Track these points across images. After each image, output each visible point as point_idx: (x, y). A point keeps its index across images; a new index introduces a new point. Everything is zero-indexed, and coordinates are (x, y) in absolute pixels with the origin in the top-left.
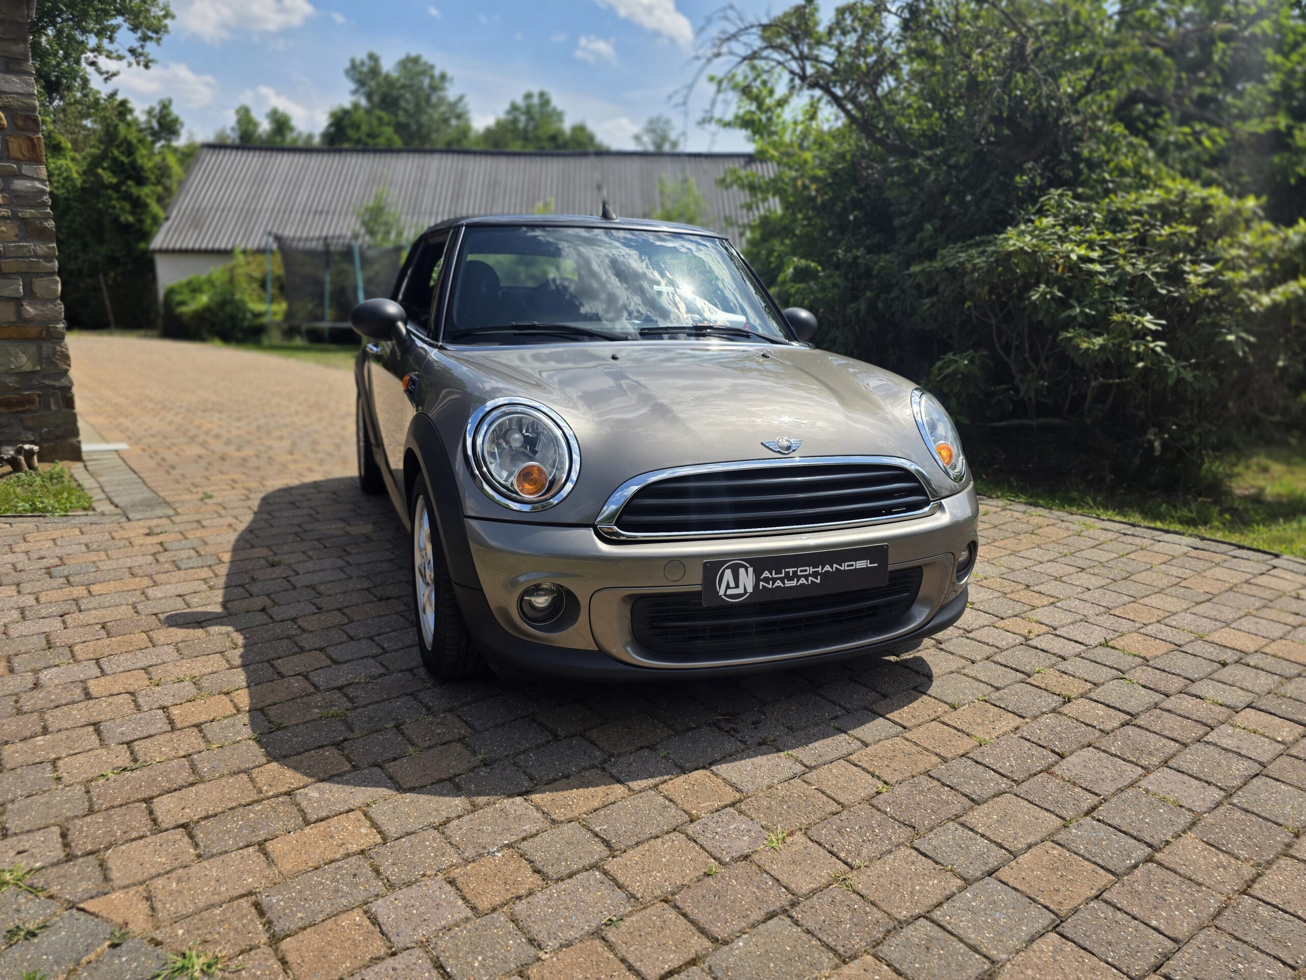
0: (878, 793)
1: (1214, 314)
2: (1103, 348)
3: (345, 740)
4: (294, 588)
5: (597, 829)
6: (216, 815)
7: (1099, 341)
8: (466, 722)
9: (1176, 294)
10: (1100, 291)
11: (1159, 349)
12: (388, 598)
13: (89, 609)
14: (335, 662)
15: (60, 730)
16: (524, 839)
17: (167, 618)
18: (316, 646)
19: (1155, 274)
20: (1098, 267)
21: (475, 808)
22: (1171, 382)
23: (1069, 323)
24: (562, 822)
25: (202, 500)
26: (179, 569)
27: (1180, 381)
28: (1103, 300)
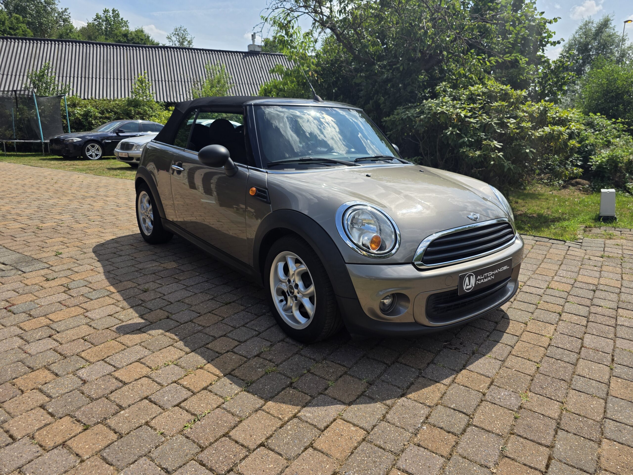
0: (538, 368)
1: (519, 141)
2: (479, 156)
3: (291, 383)
4: (172, 303)
5: (452, 407)
6: (271, 436)
7: (478, 153)
8: (338, 364)
9: (503, 132)
10: (473, 130)
11: (501, 156)
12: (230, 303)
13: (63, 331)
14: (240, 342)
15: (129, 406)
16: (427, 418)
17: (117, 329)
18: (221, 335)
19: (495, 123)
20: (472, 120)
21: (390, 407)
22: (506, 170)
23: (463, 144)
24: (433, 406)
25: (56, 255)
26: (92, 300)
27: (509, 169)
28: (475, 134)
